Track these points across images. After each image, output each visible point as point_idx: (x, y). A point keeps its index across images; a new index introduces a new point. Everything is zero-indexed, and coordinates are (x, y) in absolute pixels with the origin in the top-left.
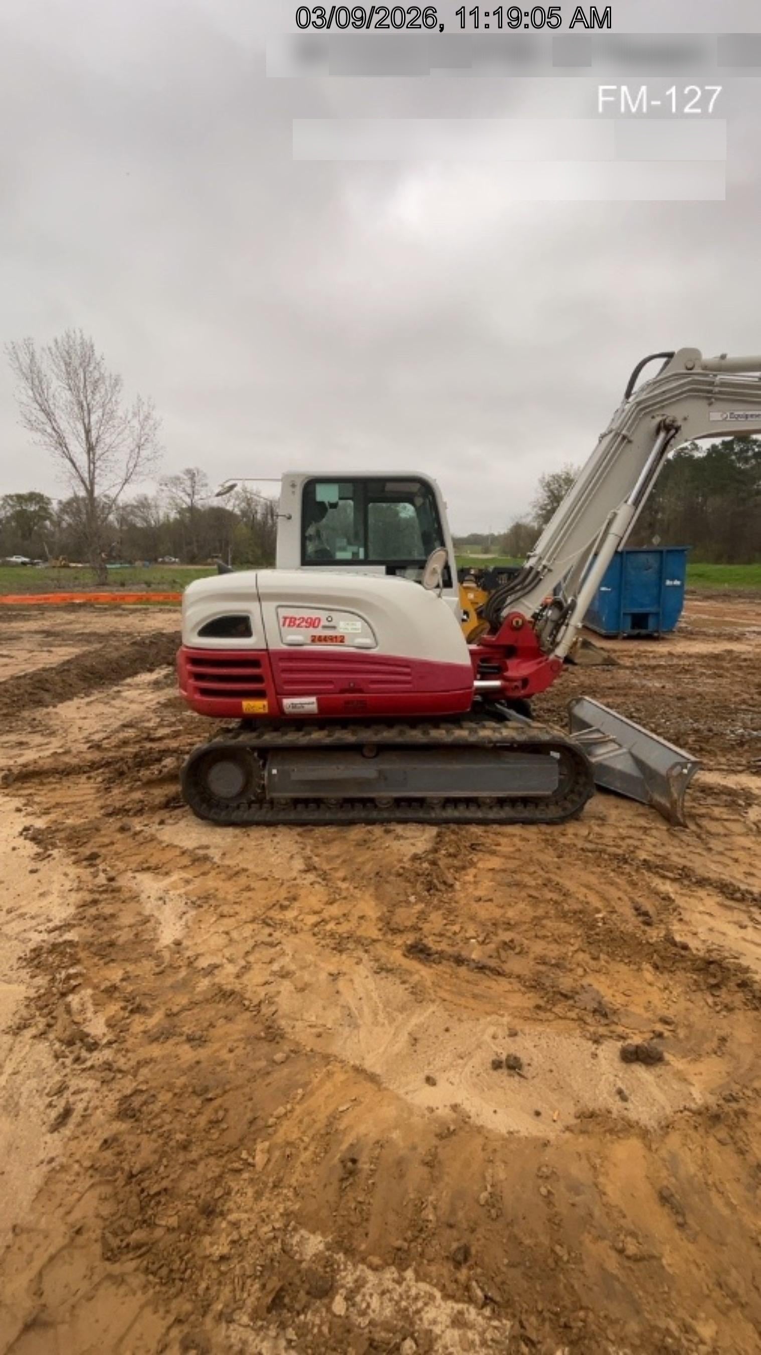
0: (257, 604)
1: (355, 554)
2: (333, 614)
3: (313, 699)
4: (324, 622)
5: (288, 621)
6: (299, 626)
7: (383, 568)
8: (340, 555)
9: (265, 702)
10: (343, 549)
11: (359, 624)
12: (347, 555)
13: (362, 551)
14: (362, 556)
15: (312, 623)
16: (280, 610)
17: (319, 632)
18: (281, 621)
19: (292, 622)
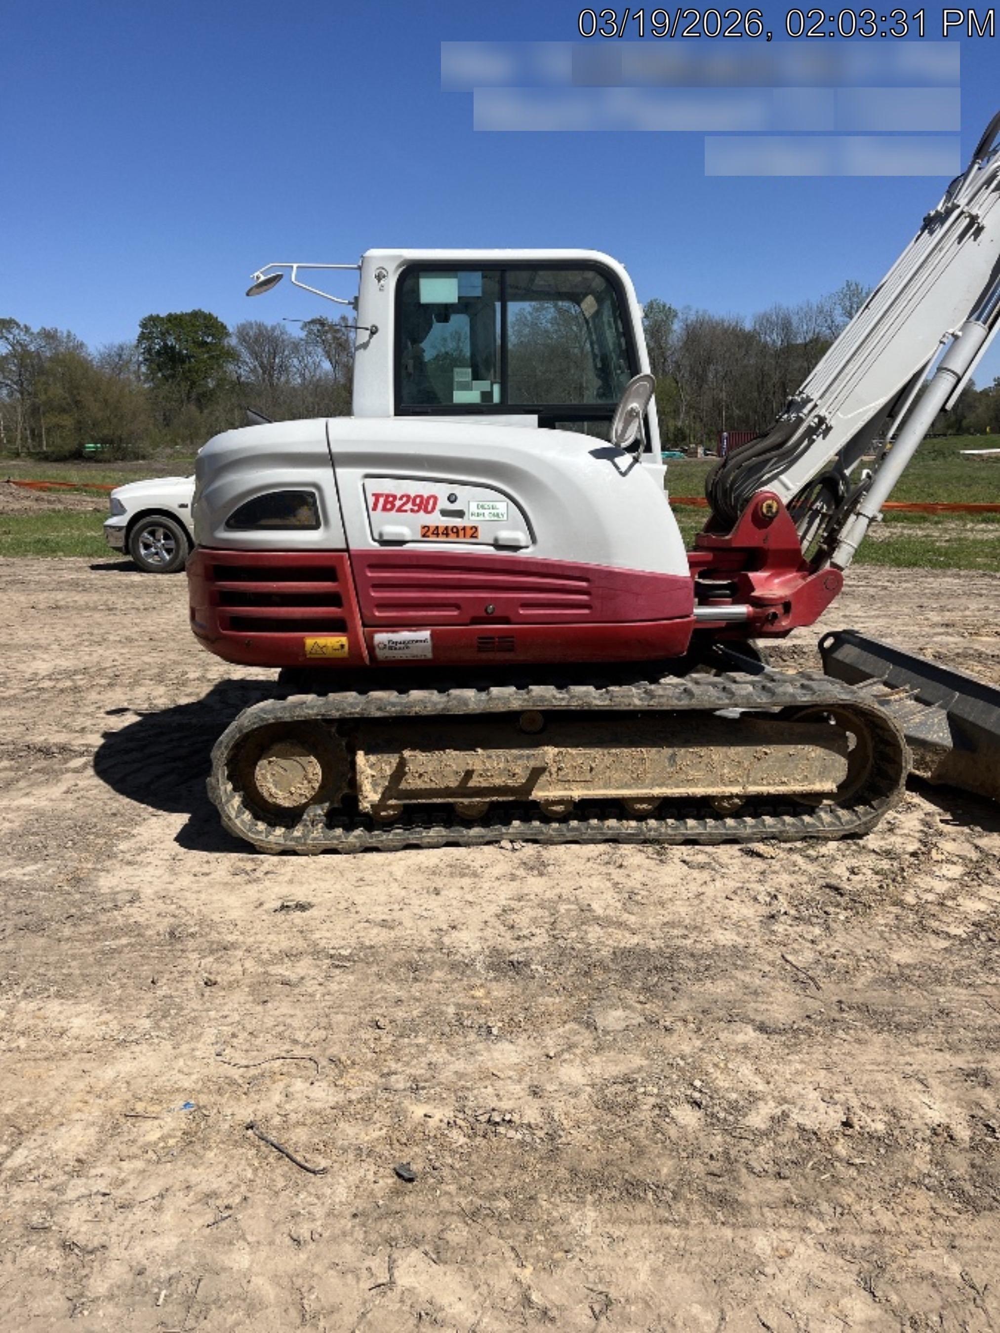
0: (330, 471)
1: (487, 396)
2: (457, 489)
3: (425, 634)
4: (443, 504)
5: (382, 500)
6: (400, 510)
7: (534, 418)
8: (460, 397)
9: (344, 640)
10: (466, 387)
11: (503, 506)
12: (472, 396)
13: (496, 389)
14: (496, 398)
15: (423, 504)
16: (368, 481)
17: (436, 519)
18: (371, 500)
19: (389, 503)
